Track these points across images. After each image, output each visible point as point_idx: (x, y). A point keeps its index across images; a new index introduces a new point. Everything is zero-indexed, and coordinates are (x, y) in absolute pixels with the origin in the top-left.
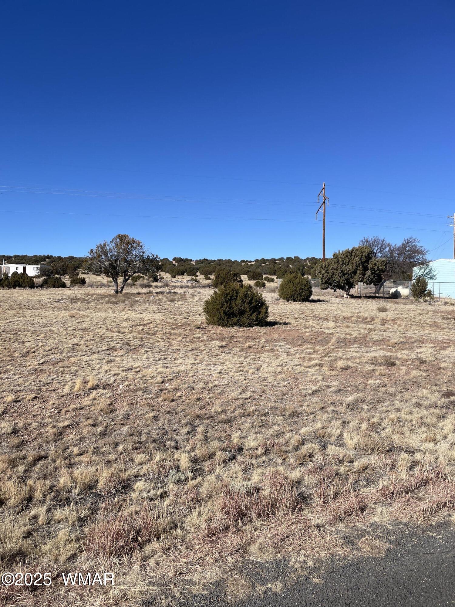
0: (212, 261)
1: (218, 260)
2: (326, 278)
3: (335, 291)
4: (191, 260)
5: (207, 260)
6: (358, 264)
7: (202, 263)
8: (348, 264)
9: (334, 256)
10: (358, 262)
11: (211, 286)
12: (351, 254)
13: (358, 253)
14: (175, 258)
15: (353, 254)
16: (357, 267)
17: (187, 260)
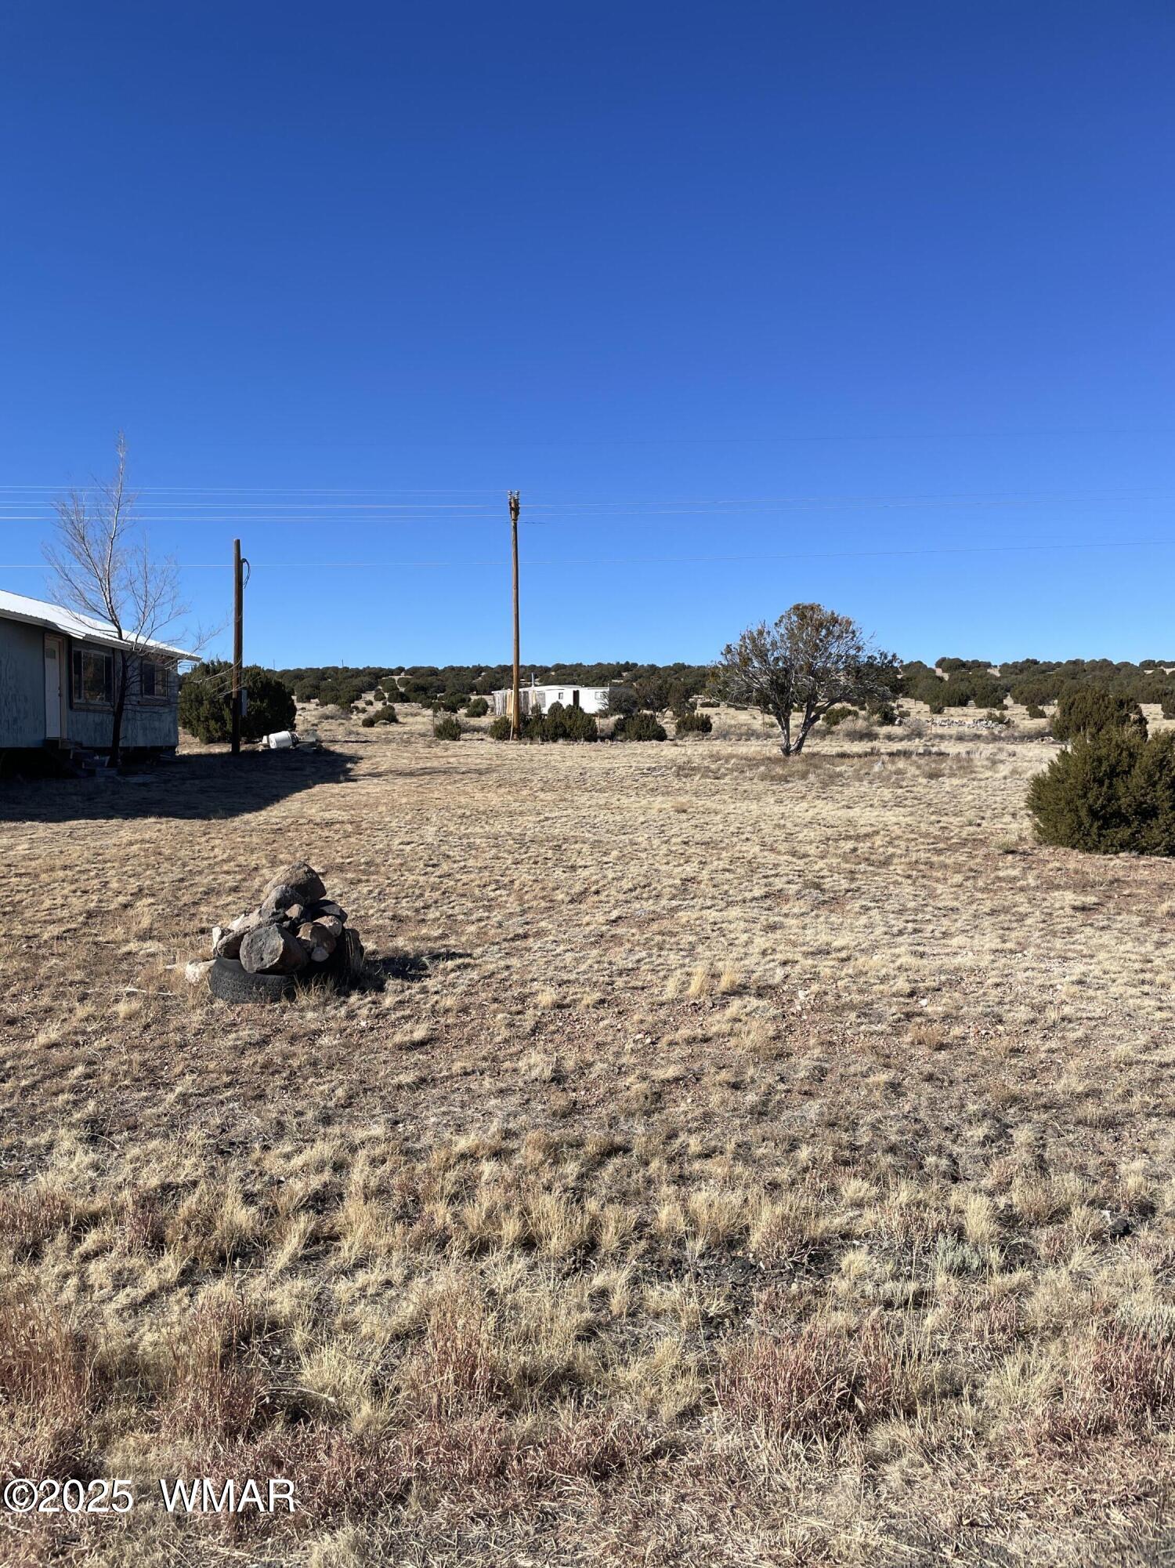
0: (1050, 666)
1: (1069, 662)
4: (989, 665)
5: (1035, 662)
7: (1021, 671)
11: (1049, 734)
14: (943, 660)
17: (977, 665)
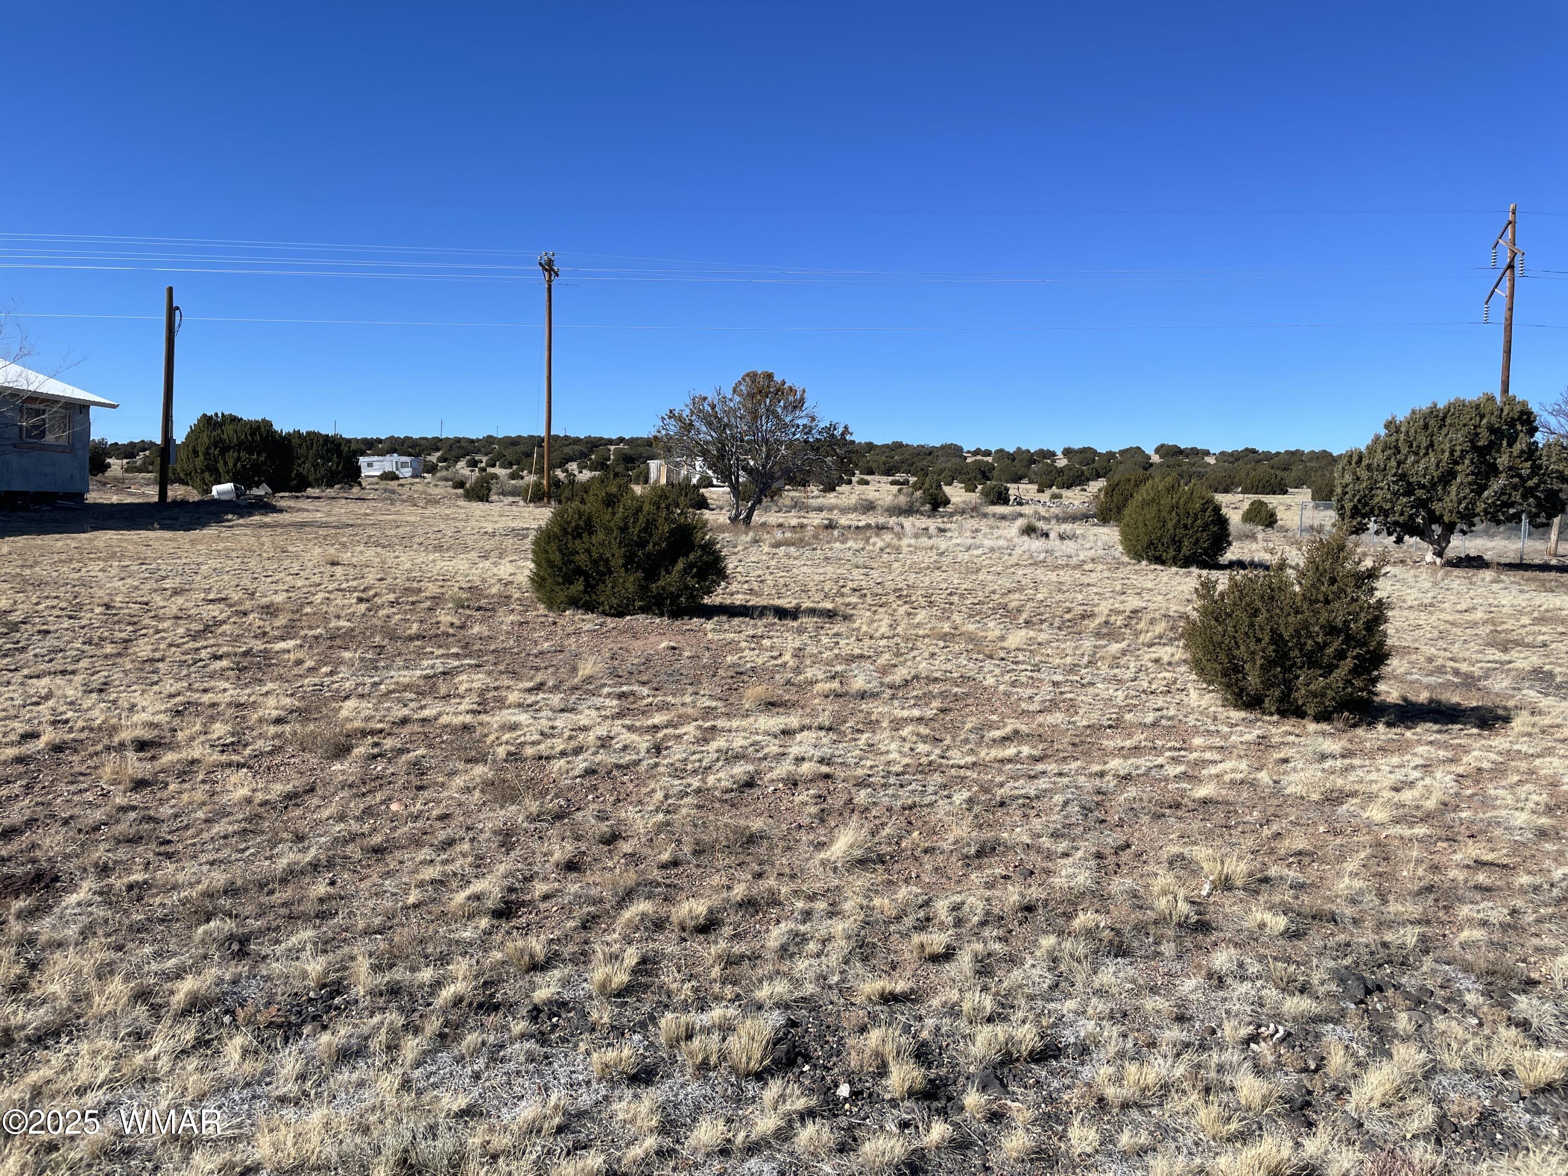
2: (1354, 496)
3: (1399, 541)
4: (1207, 453)
5: (1254, 451)
6: (1457, 454)
8: (1426, 454)
9: (1387, 427)
10: (1458, 448)
12: (1443, 419)
13: (1465, 419)
14: (1162, 446)
15: (1448, 421)
16: (1456, 463)
17: (1195, 452)
